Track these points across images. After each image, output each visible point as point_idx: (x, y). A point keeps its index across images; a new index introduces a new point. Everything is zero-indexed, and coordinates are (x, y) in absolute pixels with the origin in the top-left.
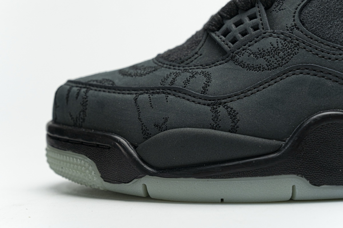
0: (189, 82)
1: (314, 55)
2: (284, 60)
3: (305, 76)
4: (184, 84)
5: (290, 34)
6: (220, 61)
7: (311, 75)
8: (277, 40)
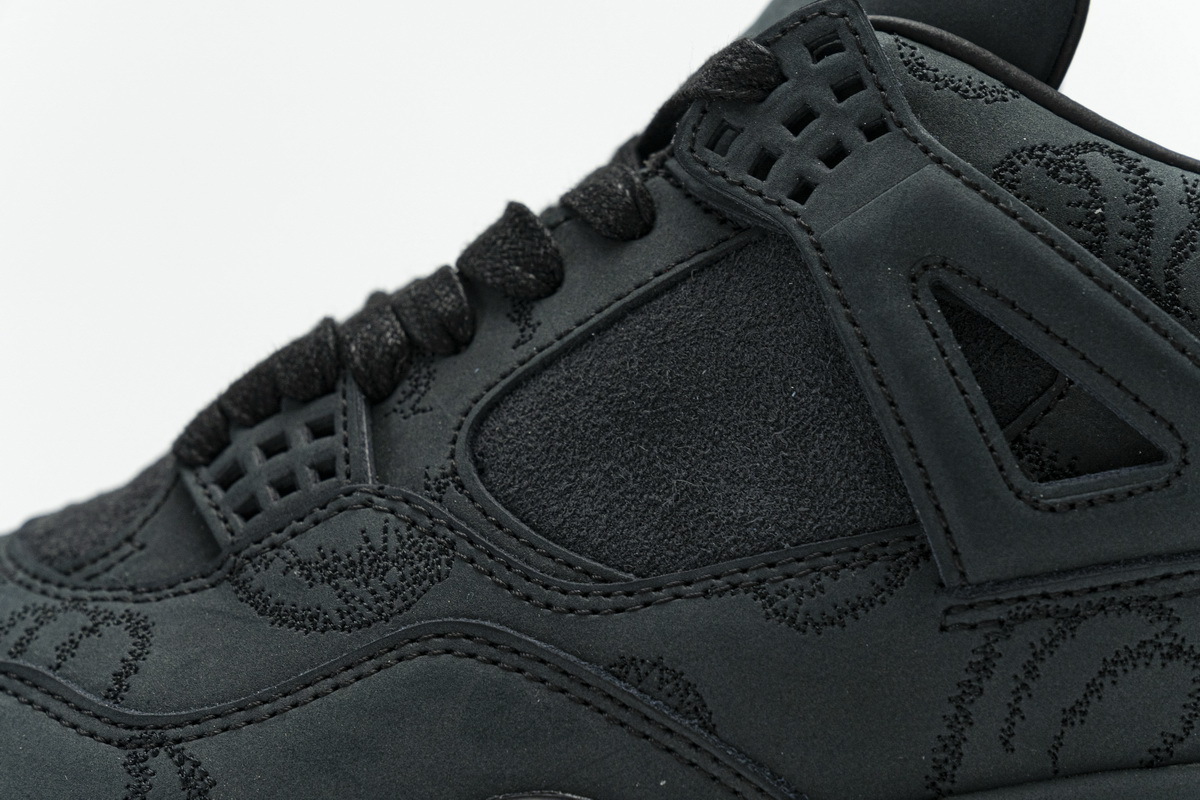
0: (74, 651)
1: (500, 589)
2: (399, 600)
3: (458, 662)
4: (59, 657)
5: (431, 506)
6: (195, 578)
7: (478, 660)
8: (386, 521)
